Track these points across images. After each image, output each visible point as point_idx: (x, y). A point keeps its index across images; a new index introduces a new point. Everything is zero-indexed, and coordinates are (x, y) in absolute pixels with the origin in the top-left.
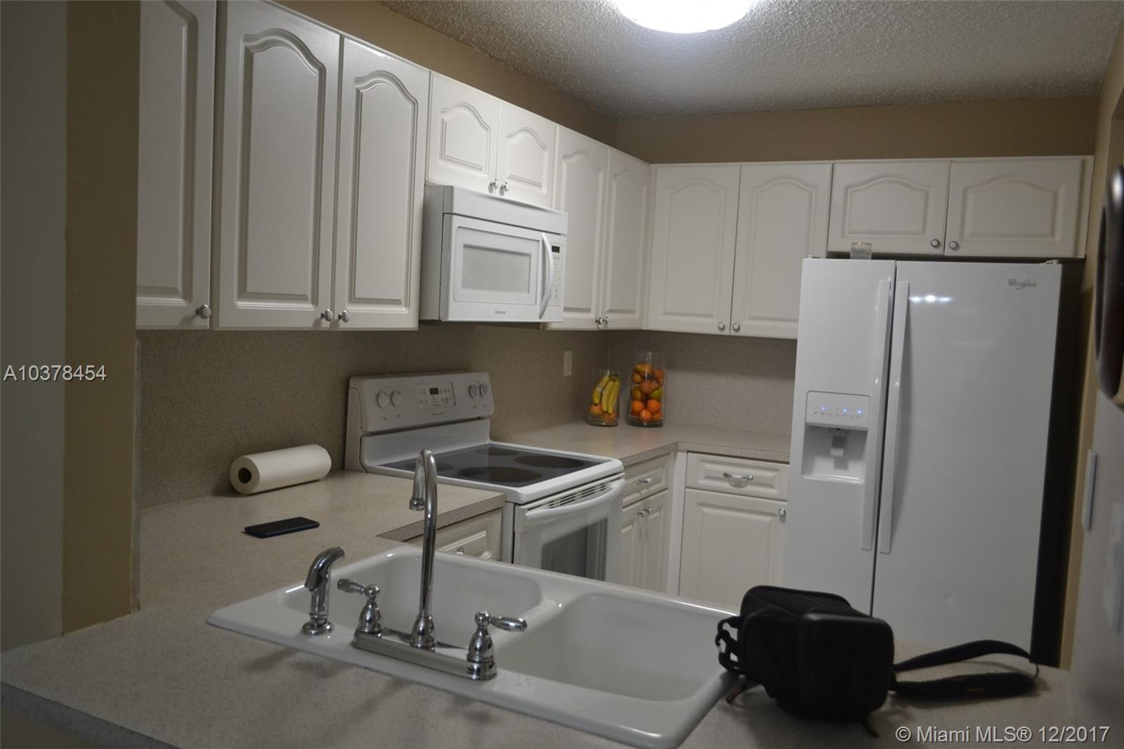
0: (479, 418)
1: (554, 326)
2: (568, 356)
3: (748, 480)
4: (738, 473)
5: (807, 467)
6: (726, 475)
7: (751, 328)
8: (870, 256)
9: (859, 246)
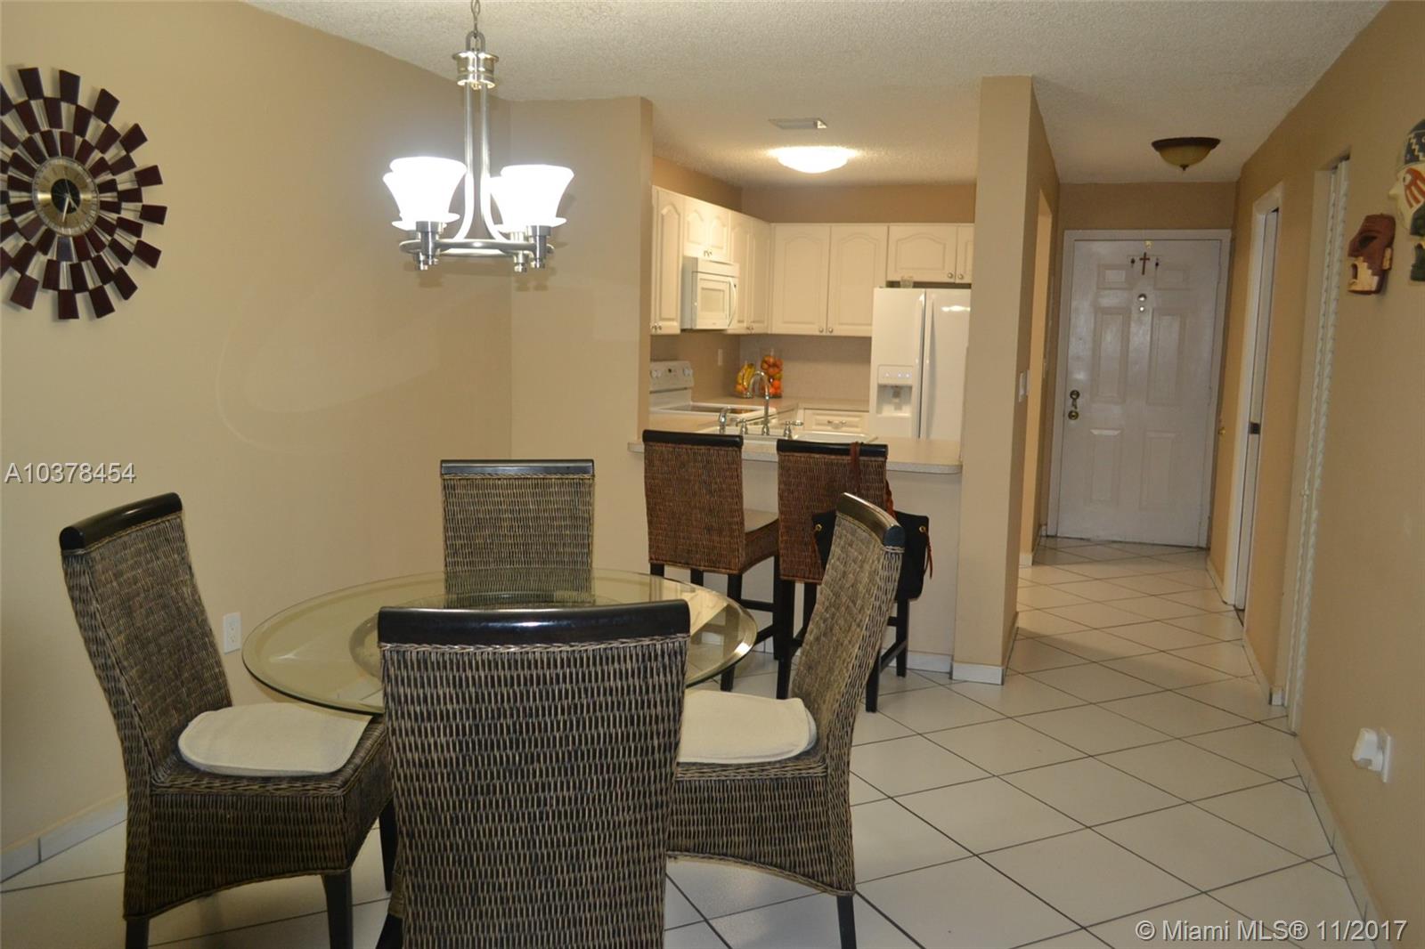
0: (686, 389)
1: (730, 332)
2: (720, 352)
3: (843, 424)
4: (836, 420)
5: (879, 410)
6: (829, 422)
7: (841, 330)
8: (912, 284)
9: (906, 277)
